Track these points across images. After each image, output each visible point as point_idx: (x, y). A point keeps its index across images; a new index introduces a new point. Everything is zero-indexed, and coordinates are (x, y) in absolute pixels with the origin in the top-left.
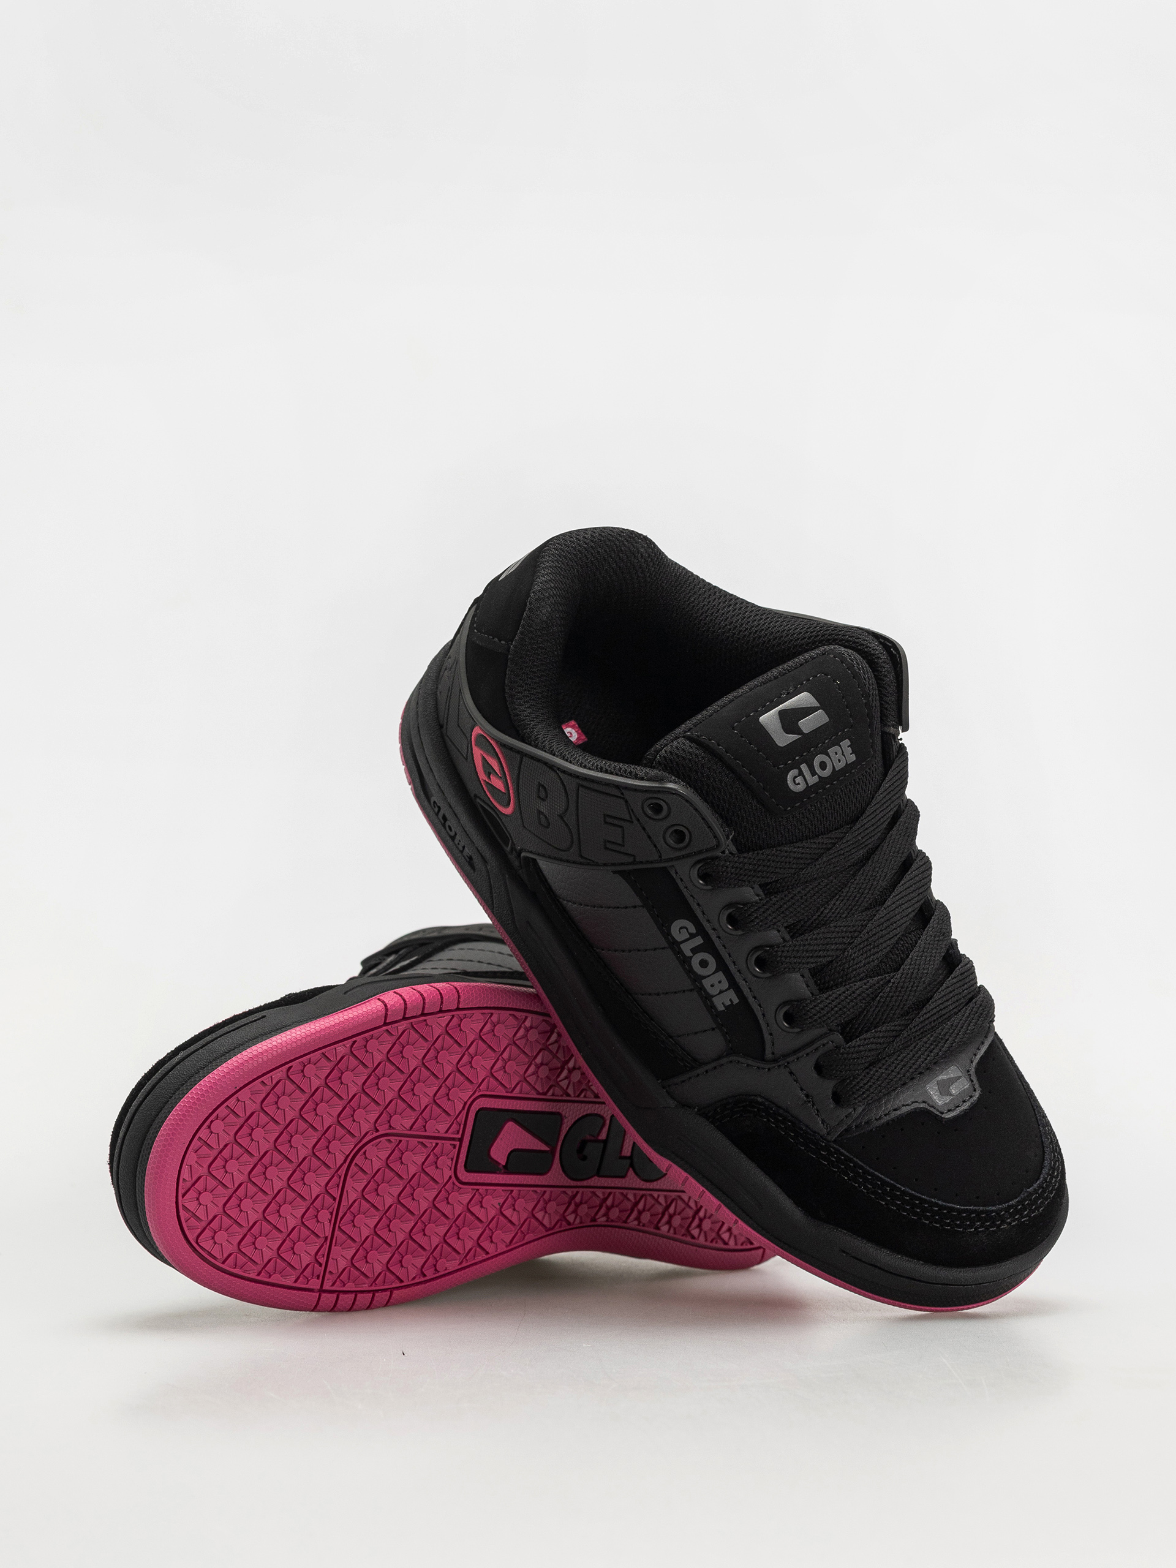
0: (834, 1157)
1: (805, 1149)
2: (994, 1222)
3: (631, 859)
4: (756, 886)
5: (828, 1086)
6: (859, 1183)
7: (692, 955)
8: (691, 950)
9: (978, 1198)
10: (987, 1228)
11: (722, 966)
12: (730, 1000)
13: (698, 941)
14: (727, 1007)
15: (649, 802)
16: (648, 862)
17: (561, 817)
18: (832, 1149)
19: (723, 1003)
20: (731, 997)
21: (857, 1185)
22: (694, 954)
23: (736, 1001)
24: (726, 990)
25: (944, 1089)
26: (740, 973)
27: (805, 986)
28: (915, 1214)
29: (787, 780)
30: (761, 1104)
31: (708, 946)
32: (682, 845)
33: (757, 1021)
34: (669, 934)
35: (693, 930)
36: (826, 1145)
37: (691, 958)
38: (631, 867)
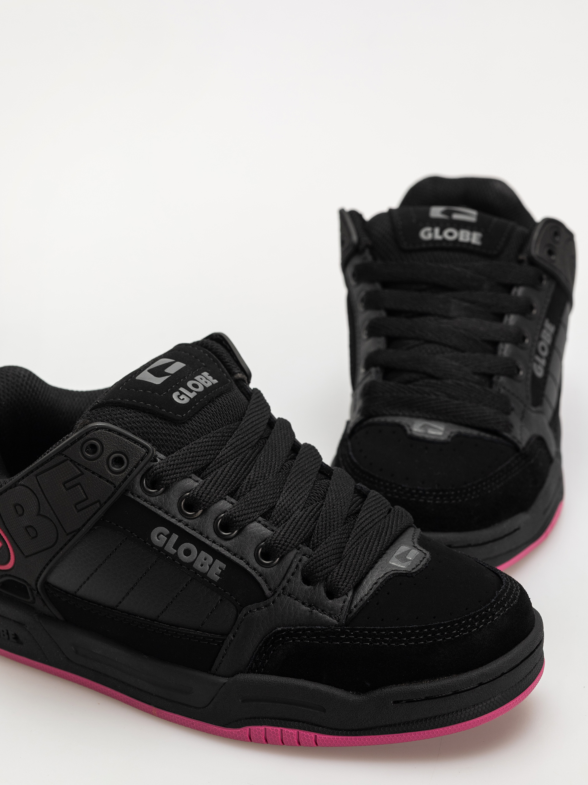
0: (352, 635)
1: (329, 642)
2: (488, 618)
3: (98, 505)
4: (193, 476)
5: (321, 590)
6: (379, 641)
7: (176, 551)
8: (173, 547)
9: (467, 609)
10: (485, 624)
11: (201, 546)
12: (220, 568)
13: (175, 537)
14: (220, 575)
15: (85, 445)
16: (109, 498)
17: (39, 514)
18: (347, 630)
19: (216, 574)
20: (219, 565)
21: (378, 644)
22: (177, 549)
23: (224, 566)
24: (213, 563)
25: (403, 558)
26: (215, 543)
27: (263, 528)
28: (429, 639)
29: (174, 399)
30: (282, 631)
31: (185, 537)
32: (123, 467)
33: (245, 570)
34: (153, 545)
35: (167, 531)
36: (341, 630)
37: (176, 553)
38: (100, 513)
